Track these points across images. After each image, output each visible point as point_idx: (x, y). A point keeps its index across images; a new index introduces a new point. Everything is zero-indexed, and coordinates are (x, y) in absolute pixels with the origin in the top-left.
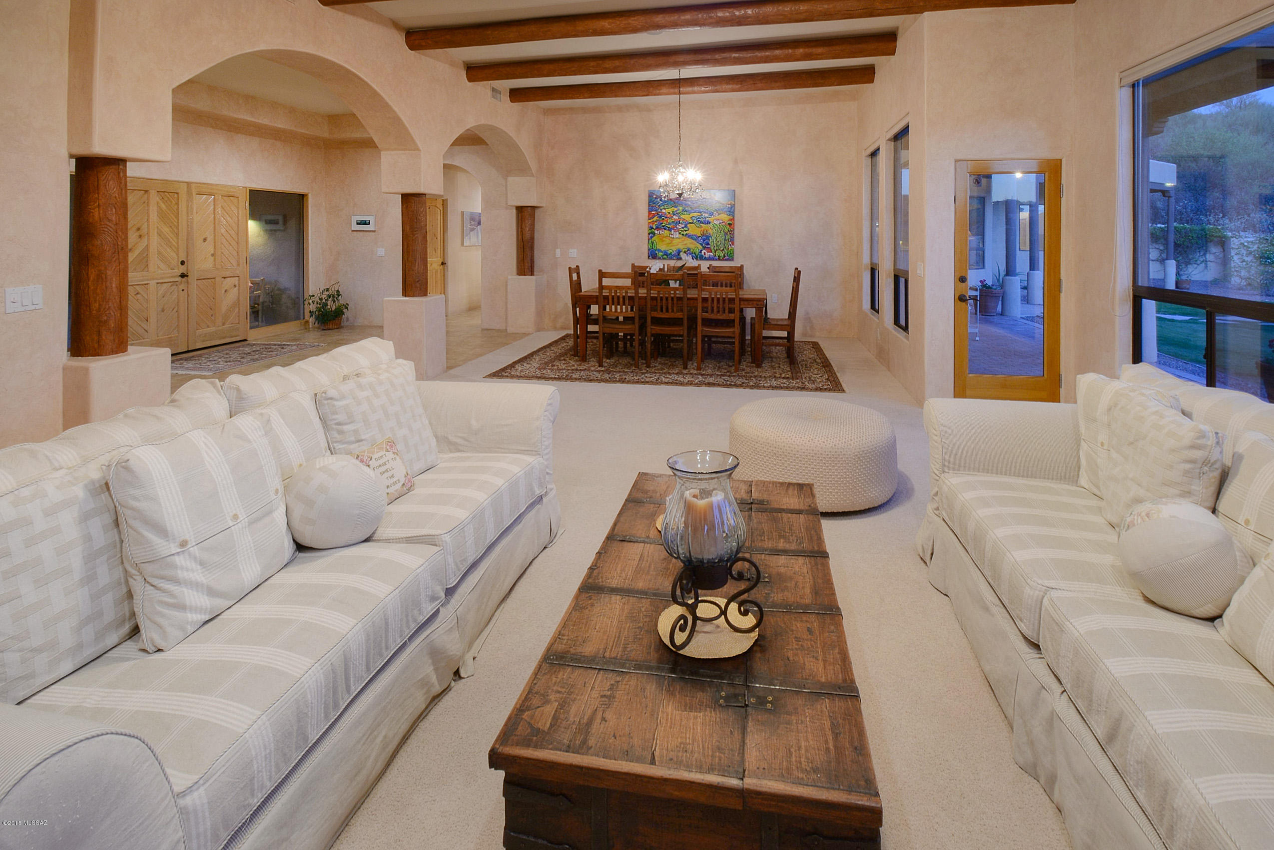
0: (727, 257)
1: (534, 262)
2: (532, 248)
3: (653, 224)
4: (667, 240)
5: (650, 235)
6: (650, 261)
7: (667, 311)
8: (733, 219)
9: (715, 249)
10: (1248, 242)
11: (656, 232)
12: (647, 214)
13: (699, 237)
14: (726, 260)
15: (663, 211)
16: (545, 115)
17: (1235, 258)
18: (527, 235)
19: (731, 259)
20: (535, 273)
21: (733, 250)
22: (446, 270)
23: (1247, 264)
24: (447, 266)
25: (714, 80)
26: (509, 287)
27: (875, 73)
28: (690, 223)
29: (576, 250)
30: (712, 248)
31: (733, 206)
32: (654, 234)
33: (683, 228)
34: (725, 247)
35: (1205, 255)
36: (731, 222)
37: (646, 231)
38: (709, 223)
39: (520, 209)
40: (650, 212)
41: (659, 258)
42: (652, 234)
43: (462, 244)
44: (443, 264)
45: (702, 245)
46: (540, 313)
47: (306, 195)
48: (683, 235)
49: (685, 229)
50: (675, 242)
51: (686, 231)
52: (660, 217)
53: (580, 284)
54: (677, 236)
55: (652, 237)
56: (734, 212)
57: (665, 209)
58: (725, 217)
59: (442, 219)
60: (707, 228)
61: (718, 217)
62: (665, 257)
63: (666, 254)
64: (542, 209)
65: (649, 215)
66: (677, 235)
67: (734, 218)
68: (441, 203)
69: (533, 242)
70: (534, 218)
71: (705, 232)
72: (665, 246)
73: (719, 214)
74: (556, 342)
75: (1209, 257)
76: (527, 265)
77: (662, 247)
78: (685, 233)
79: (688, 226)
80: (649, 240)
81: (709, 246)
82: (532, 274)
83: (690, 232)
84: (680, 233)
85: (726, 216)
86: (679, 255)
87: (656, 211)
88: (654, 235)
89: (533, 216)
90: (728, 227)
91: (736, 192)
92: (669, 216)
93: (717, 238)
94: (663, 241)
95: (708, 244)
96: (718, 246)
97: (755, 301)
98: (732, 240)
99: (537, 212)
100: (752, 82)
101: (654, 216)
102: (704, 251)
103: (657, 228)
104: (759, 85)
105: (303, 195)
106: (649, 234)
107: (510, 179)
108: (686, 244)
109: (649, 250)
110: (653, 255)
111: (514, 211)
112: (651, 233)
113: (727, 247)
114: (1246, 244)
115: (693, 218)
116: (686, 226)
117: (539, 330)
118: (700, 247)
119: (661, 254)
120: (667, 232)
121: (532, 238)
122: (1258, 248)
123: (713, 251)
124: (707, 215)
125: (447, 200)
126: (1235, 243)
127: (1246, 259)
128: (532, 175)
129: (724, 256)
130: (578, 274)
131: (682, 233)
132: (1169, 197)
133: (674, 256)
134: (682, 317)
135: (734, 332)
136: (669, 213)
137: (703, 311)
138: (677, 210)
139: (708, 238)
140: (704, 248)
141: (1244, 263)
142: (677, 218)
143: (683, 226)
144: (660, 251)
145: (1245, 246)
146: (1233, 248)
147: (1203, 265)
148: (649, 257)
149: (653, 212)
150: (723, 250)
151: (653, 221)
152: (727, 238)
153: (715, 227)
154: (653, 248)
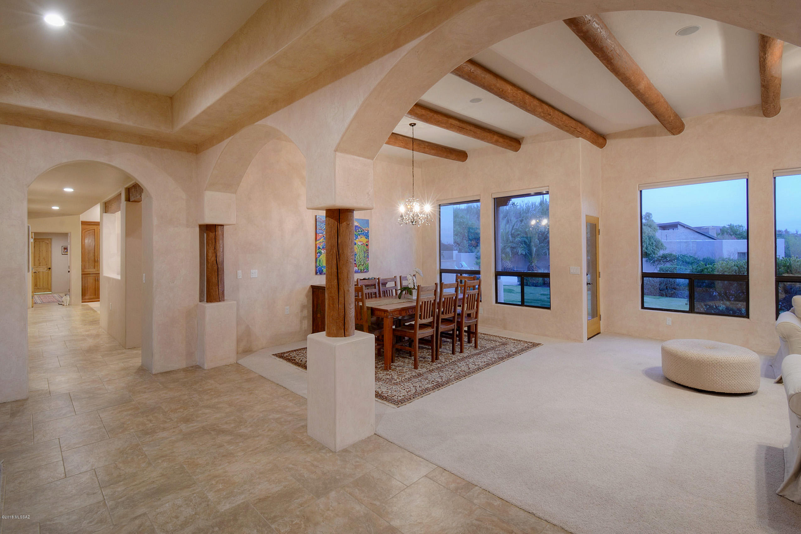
0: (365, 270)
8: (368, 241)
14: (365, 272)
19: (367, 271)
21: (368, 265)
29: (256, 271)
30: (357, 264)
31: (369, 231)
34: (364, 263)
36: (367, 243)
37: (313, 251)
38: (355, 244)
39: (203, 228)
41: (324, 273)
55: (319, 256)
56: (368, 236)
58: (364, 240)
73: (361, 237)
80: (317, 258)
90: (366, 247)
93: (360, 255)
95: (355, 261)
96: (361, 262)
98: (368, 257)
106: (317, 254)
109: (317, 267)
123: (358, 266)
139: (355, 256)
148: (317, 273)
149: (320, 235)
150: (363, 265)
151: (320, 242)
152: (365, 256)
153: (358, 247)
154: (320, 266)
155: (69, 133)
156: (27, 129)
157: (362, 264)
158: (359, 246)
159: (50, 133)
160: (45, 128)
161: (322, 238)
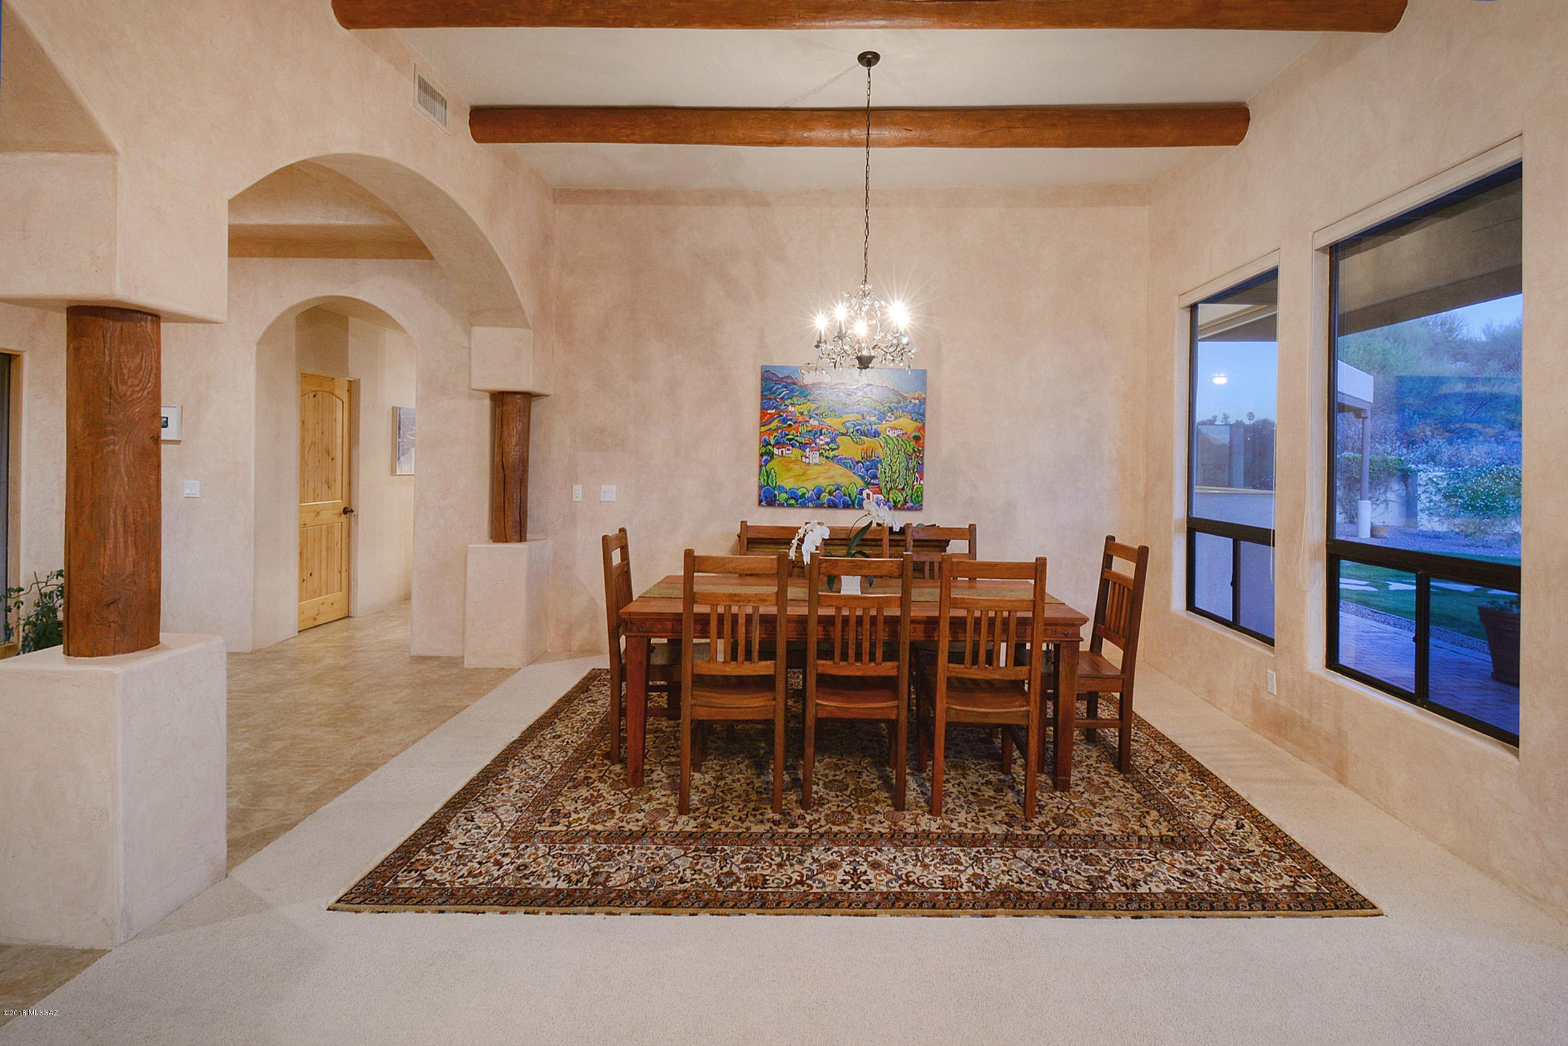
0: (910, 504)
1: (526, 512)
2: (523, 482)
3: (770, 435)
4: (798, 467)
5: (765, 458)
6: (763, 509)
7: (859, 657)
8: (923, 428)
9: (889, 486)
10: (1436, 476)
11: (776, 451)
12: (758, 416)
13: (858, 463)
14: (909, 509)
15: (790, 408)
16: (555, 203)
17: (1423, 497)
18: (513, 453)
19: (917, 507)
20: (528, 536)
21: (920, 490)
22: (353, 523)
23: (1435, 504)
24: (357, 517)
25: (927, 114)
26: (470, 569)
27: (1249, 120)
28: (843, 434)
29: (614, 487)
30: (882, 485)
31: (923, 401)
32: (771, 455)
33: (827, 444)
34: (906, 484)
35: (1385, 493)
36: (917, 434)
37: (753, 448)
38: (876, 434)
39: (499, 398)
40: (763, 414)
41: (781, 505)
42: (766, 455)
43: (393, 472)
44: (347, 511)
45: (863, 478)
46: (537, 621)
47: (19, 355)
48: (827, 458)
49: (832, 446)
50: (813, 471)
51: (833, 450)
52: (785, 421)
53: (627, 574)
54: (817, 461)
55: (767, 462)
56: (923, 415)
57: (793, 405)
58: (908, 424)
59: (346, 420)
60: (872, 445)
61: (894, 423)
62: (792, 502)
63: (794, 496)
64: (545, 399)
65: (762, 418)
66: (815, 458)
67: (924, 425)
68: (346, 388)
69: (525, 471)
70: (529, 417)
71: (869, 454)
72: (792, 479)
73: (896, 418)
74: (568, 701)
75: (1391, 496)
76: (512, 517)
77: (787, 482)
78: (832, 454)
79: (838, 439)
80: (761, 466)
81: (876, 481)
82: (522, 538)
83: (841, 453)
84: (821, 454)
85: (909, 421)
86: (818, 498)
87: (775, 408)
88: (772, 458)
89: (526, 413)
90: (913, 443)
91: (929, 374)
92: (801, 419)
93: (892, 464)
94: (789, 470)
95: (875, 477)
96: (894, 481)
97: (1061, 625)
98: (920, 470)
99: (536, 408)
100: (1004, 124)
101: (772, 419)
102: (867, 491)
103: (778, 444)
104: (1020, 132)
105: (9, 355)
106: (762, 455)
107: (477, 331)
108: (833, 477)
109: (761, 487)
110: (768, 499)
111: (487, 402)
112: (766, 453)
113: (910, 482)
114: (1435, 480)
115: (848, 425)
116: (833, 441)
117: (534, 659)
118: (860, 483)
119: (784, 496)
120: (795, 453)
121: (524, 462)
122: (1448, 484)
123: (884, 491)
124: (873, 419)
125: (358, 382)
126: (1422, 478)
127: (1434, 498)
128: (526, 325)
129: (906, 502)
130: (624, 549)
131: (826, 454)
132: (1364, 418)
133: (810, 500)
134: (894, 673)
135: (1027, 715)
136: (802, 413)
137: (951, 659)
138: (817, 408)
139: (874, 465)
140: (868, 484)
141: (1432, 504)
142: (816, 423)
143: (828, 440)
144: (782, 489)
145: (1433, 482)
146: (1420, 485)
147: (1383, 506)
148: (760, 501)
149: (769, 411)
150: (903, 489)
151: (770, 429)
152: (911, 466)
153: (888, 443)
154: (768, 485)
155: (303, 257)
156: (255, 260)
157: (900, 487)
158: (889, 441)
159: (280, 261)
160: (275, 255)
161: (775, 419)
